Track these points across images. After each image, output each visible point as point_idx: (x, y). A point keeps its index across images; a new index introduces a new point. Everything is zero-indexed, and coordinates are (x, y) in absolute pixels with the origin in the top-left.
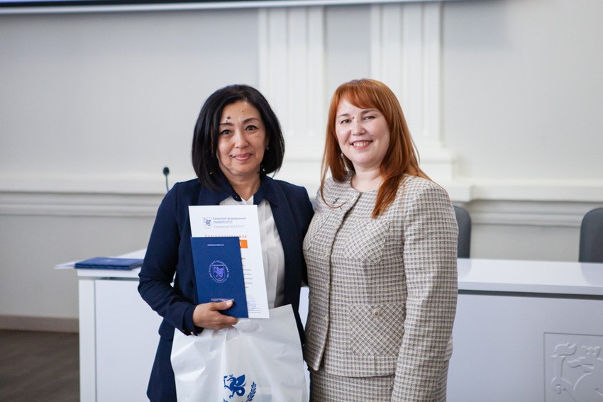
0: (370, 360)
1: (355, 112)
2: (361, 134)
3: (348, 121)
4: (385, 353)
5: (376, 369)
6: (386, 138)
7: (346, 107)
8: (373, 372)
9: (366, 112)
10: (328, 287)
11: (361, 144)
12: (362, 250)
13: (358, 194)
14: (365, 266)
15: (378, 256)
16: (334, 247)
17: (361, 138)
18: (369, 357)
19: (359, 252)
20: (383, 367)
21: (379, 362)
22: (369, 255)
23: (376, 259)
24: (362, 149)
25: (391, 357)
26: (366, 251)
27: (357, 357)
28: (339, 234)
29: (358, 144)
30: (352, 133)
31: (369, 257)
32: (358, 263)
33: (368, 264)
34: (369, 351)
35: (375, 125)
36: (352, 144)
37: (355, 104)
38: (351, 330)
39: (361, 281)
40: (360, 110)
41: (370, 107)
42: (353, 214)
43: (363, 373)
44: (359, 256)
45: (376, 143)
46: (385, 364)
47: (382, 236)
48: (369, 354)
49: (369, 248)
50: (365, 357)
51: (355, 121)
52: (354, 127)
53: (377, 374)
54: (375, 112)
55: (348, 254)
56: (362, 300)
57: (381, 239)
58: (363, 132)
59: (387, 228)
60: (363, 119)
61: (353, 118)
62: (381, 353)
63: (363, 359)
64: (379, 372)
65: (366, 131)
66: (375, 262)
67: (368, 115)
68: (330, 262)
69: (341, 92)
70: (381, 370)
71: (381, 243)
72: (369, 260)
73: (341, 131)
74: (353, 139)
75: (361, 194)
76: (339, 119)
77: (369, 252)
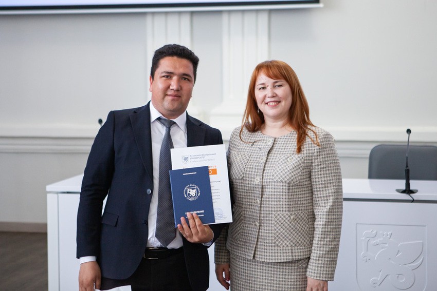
0: (288, 250)
1: (269, 82)
2: (273, 97)
3: (264, 88)
4: (298, 245)
5: (292, 256)
6: (290, 99)
7: (263, 78)
8: (291, 258)
9: (276, 82)
10: (259, 202)
11: (273, 104)
12: (288, 175)
13: (274, 139)
14: (289, 186)
15: (297, 179)
16: (264, 174)
17: (273, 99)
18: (287, 248)
19: (286, 177)
20: (297, 254)
21: (294, 251)
22: (292, 178)
23: (297, 181)
24: (275, 107)
25: (301, 247)
26: (290, 176)
27: (279, 248)
28: (266, 165)
29: (271, 104)
30: (267, 96)
31: (292, 180)
32: (284, 184)
33: (291, 185)
34: (288, 243)
35: (283, 91)
36: (267, 104)
37: (269, 76)
38: (275, 230)
39: (284, 197)
40: (273, 81)
41: (280, 79)
42: (273, 152)
43: (283, 259)
44: (286, 180)
45: (283, 103)
46: (298, 252)
47: (300, 166)
48: (287, 246)
49: (292, 174)
50: (284, 248)
51: (269, 88)
52: (268, 92)
53: (293, 259)
54: (283, 82)
55: (277, 178)
56: (284, 209)
57: (299, 168)
58: (275, 95)
59: (303, 160)
60: (274, 87)
61: (268, 86)
62: (295, 245)
63: (283, 250)
64: (294, 258)
65: (276, 95)
66: (296, 183)
67: (278, 84)
68: (262, 186)
69: (259, 68)
70: (295, 256)
71: (299, 171)
72: (292, 182)
73: (259, 95)
74: (268, 100)
75: (275, 138)
76: (258, 86)
77: (292, 176)
